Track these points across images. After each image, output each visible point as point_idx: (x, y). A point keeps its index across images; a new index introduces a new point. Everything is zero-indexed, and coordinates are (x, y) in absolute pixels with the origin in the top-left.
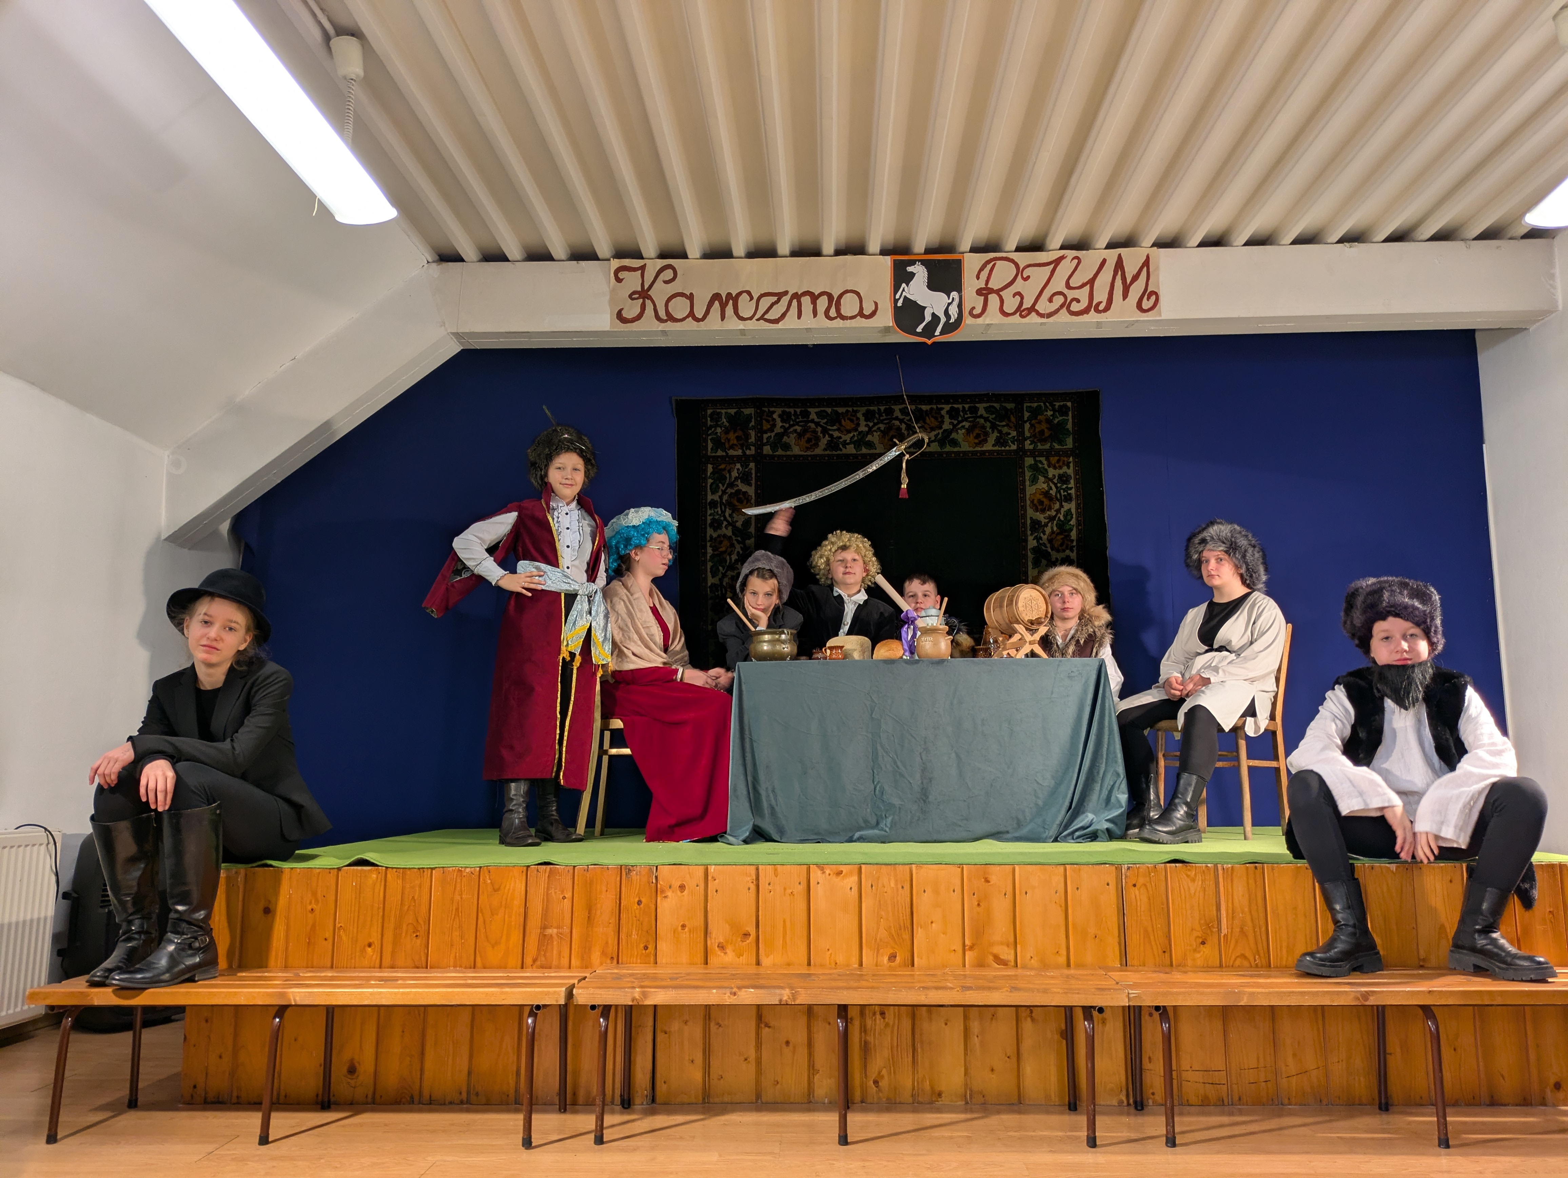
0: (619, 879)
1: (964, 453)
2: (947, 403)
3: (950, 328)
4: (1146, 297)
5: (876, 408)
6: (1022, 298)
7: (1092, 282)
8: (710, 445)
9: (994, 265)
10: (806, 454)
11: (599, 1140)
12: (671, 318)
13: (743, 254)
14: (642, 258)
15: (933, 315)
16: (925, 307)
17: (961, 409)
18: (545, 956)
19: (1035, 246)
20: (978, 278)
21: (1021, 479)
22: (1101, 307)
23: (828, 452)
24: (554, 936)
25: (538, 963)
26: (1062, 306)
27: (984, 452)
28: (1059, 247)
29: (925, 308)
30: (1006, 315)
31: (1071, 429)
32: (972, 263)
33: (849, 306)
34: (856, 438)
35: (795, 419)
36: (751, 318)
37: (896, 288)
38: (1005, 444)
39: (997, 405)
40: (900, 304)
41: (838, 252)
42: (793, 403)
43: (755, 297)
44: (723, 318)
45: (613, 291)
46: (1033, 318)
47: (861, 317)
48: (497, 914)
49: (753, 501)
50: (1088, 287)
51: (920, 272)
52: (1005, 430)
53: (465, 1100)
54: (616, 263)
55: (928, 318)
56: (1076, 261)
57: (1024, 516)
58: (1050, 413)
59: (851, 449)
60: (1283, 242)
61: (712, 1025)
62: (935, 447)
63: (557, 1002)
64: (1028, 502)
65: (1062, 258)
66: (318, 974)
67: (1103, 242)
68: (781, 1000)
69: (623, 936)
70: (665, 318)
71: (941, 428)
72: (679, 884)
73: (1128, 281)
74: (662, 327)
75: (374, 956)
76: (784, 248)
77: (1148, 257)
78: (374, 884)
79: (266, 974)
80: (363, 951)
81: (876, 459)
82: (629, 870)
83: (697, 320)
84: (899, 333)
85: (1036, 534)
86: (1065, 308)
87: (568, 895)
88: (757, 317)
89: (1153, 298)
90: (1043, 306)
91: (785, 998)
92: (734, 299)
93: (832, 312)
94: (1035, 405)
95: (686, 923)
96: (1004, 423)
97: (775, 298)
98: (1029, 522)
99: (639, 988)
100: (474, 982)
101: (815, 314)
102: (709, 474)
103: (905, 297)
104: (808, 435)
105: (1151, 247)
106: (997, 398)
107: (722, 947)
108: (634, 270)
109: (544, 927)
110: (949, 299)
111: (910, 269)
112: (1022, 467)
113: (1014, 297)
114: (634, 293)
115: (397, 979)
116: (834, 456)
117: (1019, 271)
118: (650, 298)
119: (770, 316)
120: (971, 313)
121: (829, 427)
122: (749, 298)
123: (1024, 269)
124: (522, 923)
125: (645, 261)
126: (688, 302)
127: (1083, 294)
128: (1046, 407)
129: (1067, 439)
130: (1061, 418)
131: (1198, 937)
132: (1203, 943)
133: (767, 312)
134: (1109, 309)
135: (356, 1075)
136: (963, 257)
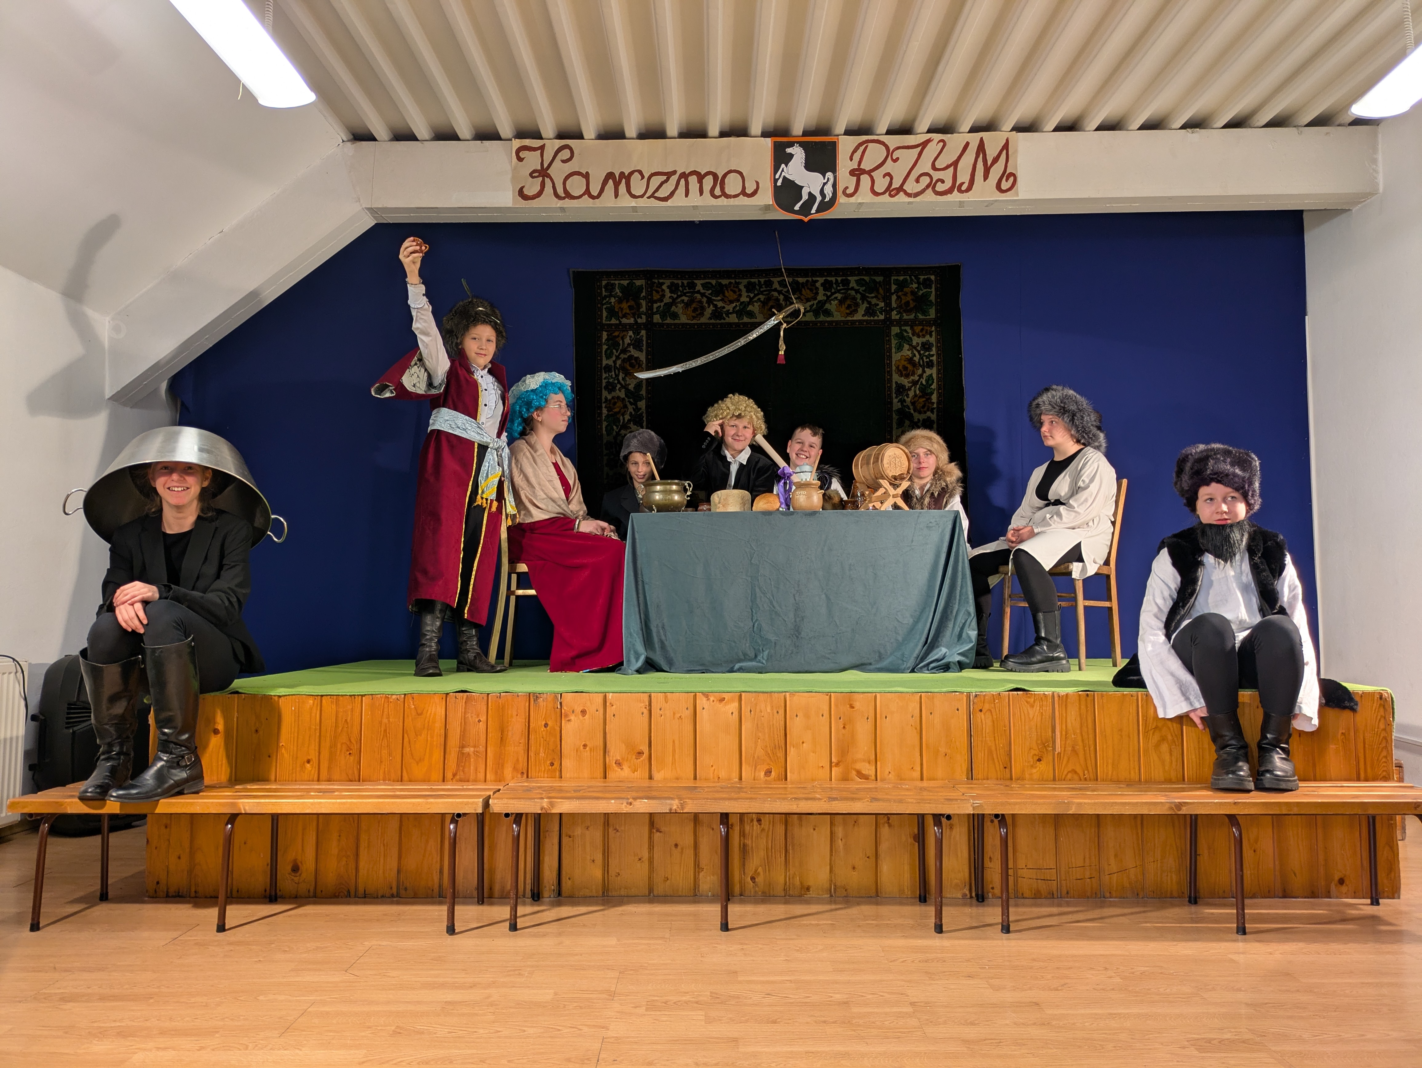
0: (527, 704)
1: (837, 322)
2: (821, 276)
3: (825, 206)
4: (1005, 178)
5: (756, 280)
6: (892, 178)
7: (955, 164)
8: (605, 314)
9: (866, 147)
10: (692, 322)
11: (514, 927)
12: (568, 195)
13: (634, 135)
14: (541, 138)
15: (810, 194)
17: (834, 282)
18: (463, 771)
19: (905, 129)
20: (851, 159)
21: (888, 346)
22: (964, 188)
23: (713, 321)
24: (471, 753)
25: (458, 777)
26: (928, 187)
27: (853, 322)
28: (926, 131)
29: (803, 187)
30: (876, 194)
31: (934, 301)
32: (846, 145)
33: (733, 185)
34: (738, 308)
35: (683, 290)
36: (642, 196)
37: (776, 168)
38: (873, 314)
39: (867, 278)
40: (779, 183)
41: (723, 134)
42: (681, 275)
43: (646, 176)
44: (616, 196)
45: (515, 170)
46: (901, 197)
47: (744, 196)
48: (421, 735)
49: (644, 366)
50: (952, 169)
51: (798, 153)
52: (874, 301)
53: (396, 895)
54: (517, 143)
55: (805, 197)
56: (942, 144)
57: (890, 381)
58: (915, 286)
59: (733, 319)
60: (1129, 130)
61: (613, 829)
62: (810, 317)
63: (475, 810)
64: (894, 368)
65: (929, 141)
66: (263, 787)
67: (966, 126)
68: (671, 809)
69: (532, 754)
70: (563, 195)
71: (816, 299)
72: (582, 708)
73: (989, 163)
74: (560, 204)
75: (313, 771)
76: (672, 130)
77: (1007, 140)
78: (311, 708)
80: (303, 767)
81: (756, 328)
82: (537, 696)
83: (593, 197)
84: (778, 210)
85: (901, 397)
86: (930, 188)
87: (483, 718)
88: (648, 195)
89: (1012, 179)
90: (911, 186)
91: (675, 807)
92: (627, 178)
93: (718, 191)
94: (901, 278)
95: (587, 743)
96: (873, 295)
97: (665, 177)
98: (894, 386)
99: (547, 798)
100: (402, 793)
101: (701, 192)
102: (604, 341)
103: (784, 176)
104: (694, 305)
105: (1011, 131)
106: (868, 271)
107: (619, 764)
108: (534, 149)
109: (462, 747)
110: (824, 179)
111: (789, 150)
112: (889, 335)
113: (884, 177)
114: (534, 171)
115: (333, 791)
116: (717, 324)
117: (889, 153)
118: (549, 176)
119: (660, 194)
120: (844, 192)
121: (714, 298)
122: (640, 177)
123: (893, 151)
124: (443, 743)
125: (544, 141)
126: (584, 179)
127: (947, 175)
128: (912, 280)
129: (930, 310)
130: (925, 290)
131: (1035, 754)
132: (1039, 760)
133: (657, 190)
134: (971, 190)
135: (299, 873)
136: (838, 139)
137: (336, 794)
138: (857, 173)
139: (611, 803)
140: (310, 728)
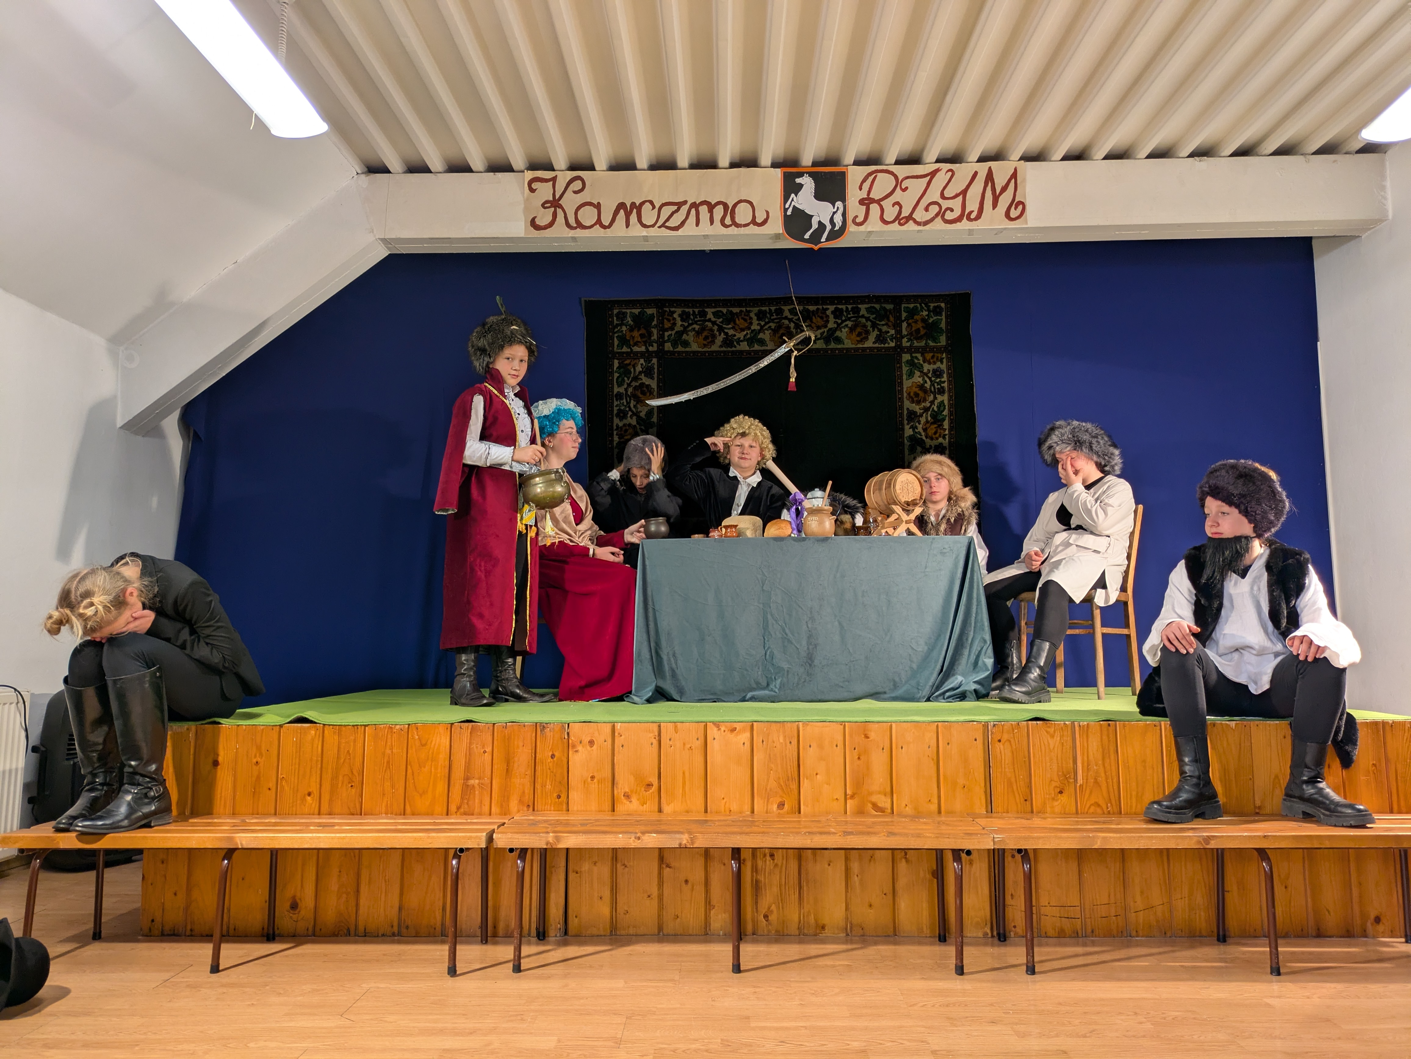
0: (534, 735)
1: (847, 349)
2: (832, 304)
3: (835, 234)
4: (1014, 206)
5: (767, 309)
6: (901, 207)
7: (964, 193)
8: (616, 342)
9: (876, 177)
10: (704, 350)
11: (517, 969)
12: (580, 225)
13: (645, 166)
14: (554, 170)
15: (820, 222)
16: (813, 216)
17: (844, 309)
18: (467, 804)
19: (913, 159)
20: (861, 189)
21: (899, 373)
22: (973, 216)
23: (724, 349)
24: (476, 786)
25: (462, 810)
26: (937, 215)
27: (864, 349)
28: (934, 160)
30: (886, 223)
31: (944, 328)
32: (855, 175)
33: (743, 214)
34: (749, 336)
35: (694, 319)
36: (653, 226)
38: (884, 341)
39: (877, 306)
40: (789, 213)
41: (733, 165)
42: (693, 303)
43: (657, 206)
45: (527, 200)
46: (911, 226)
47: (754, 225)
48: (425, 767)
49: (655, 393)
50: (961, 198)
51: (808, 183)
52: (884, 329)
53: (396, 932)
54: (529, 175)
55: (815, 226)
56: (950, 173)
57: (902, 407)
58: (925, 313)
59: (744, 346)
60: (1139, 157)
61: (619, 865)
62: (821, 345)
63: (478, 845)
64: (905, 395)
65: (937, 170)
66: (263, 821)
67: (974, 156)
68: (681, 844)
69: (538, 786)
70: (575, 225)
71: (826, 327)
72: (589, 739)
73: (998, 192)
74: (572, 233)
75: (313, 805)
76: (683, 161)
77: (1016, 169)
78: (313, 740)
79: (216, 820)
80: (303, 799)
81: (767, 355)
82: (543, 726)
83: (604, 227)
84: (789, 239)
85: (912, 424)
86: (940, 217)
87: (489, 749)
88: (659, 224)
89: (1020, 207)
90: (920, 215)
91: (684, 842)
92: (639, 208)
93: (728, 221)
94: (912, 306)
95: (595, 774)
96: (883, 323)
97: (676, 207)
98: (905, 412)
99: (552, 833)
100: (404, 827)
101: (712, 222)
102: (615, 369)
103: (794, 206)
104: (705, 333)
105: (1019, 160)
106: (878, 299)
107: (628, 796)
108: (546, 181)
109: (467, 778)
110: (834, 208)
111: (798, 180)
112: (900, 362)
113: (893, 206)
114: (546, 202)
115: (336, 825)
116: (729, 352)
117: (898, 182)
118: (561, 207)
119: (670, 224)
120: (854, 221)
121: (724, 326)
122: (651, 207)
123: (902, 181)
124: (447, 774)
125: (556, 173)
126: (596, 210)
127: (956, 204)
128: (922, 308)
129: (941, 337)
130: (935, 318)
131: (1056, 787)
132: (1061, 792)
133: (667, 220)
134: (980, 218)
135: (298, 910)
136: (847, 169)
137: (338, 828)
138: (866, 202)
139: (619, 838)
140: (311, 760)
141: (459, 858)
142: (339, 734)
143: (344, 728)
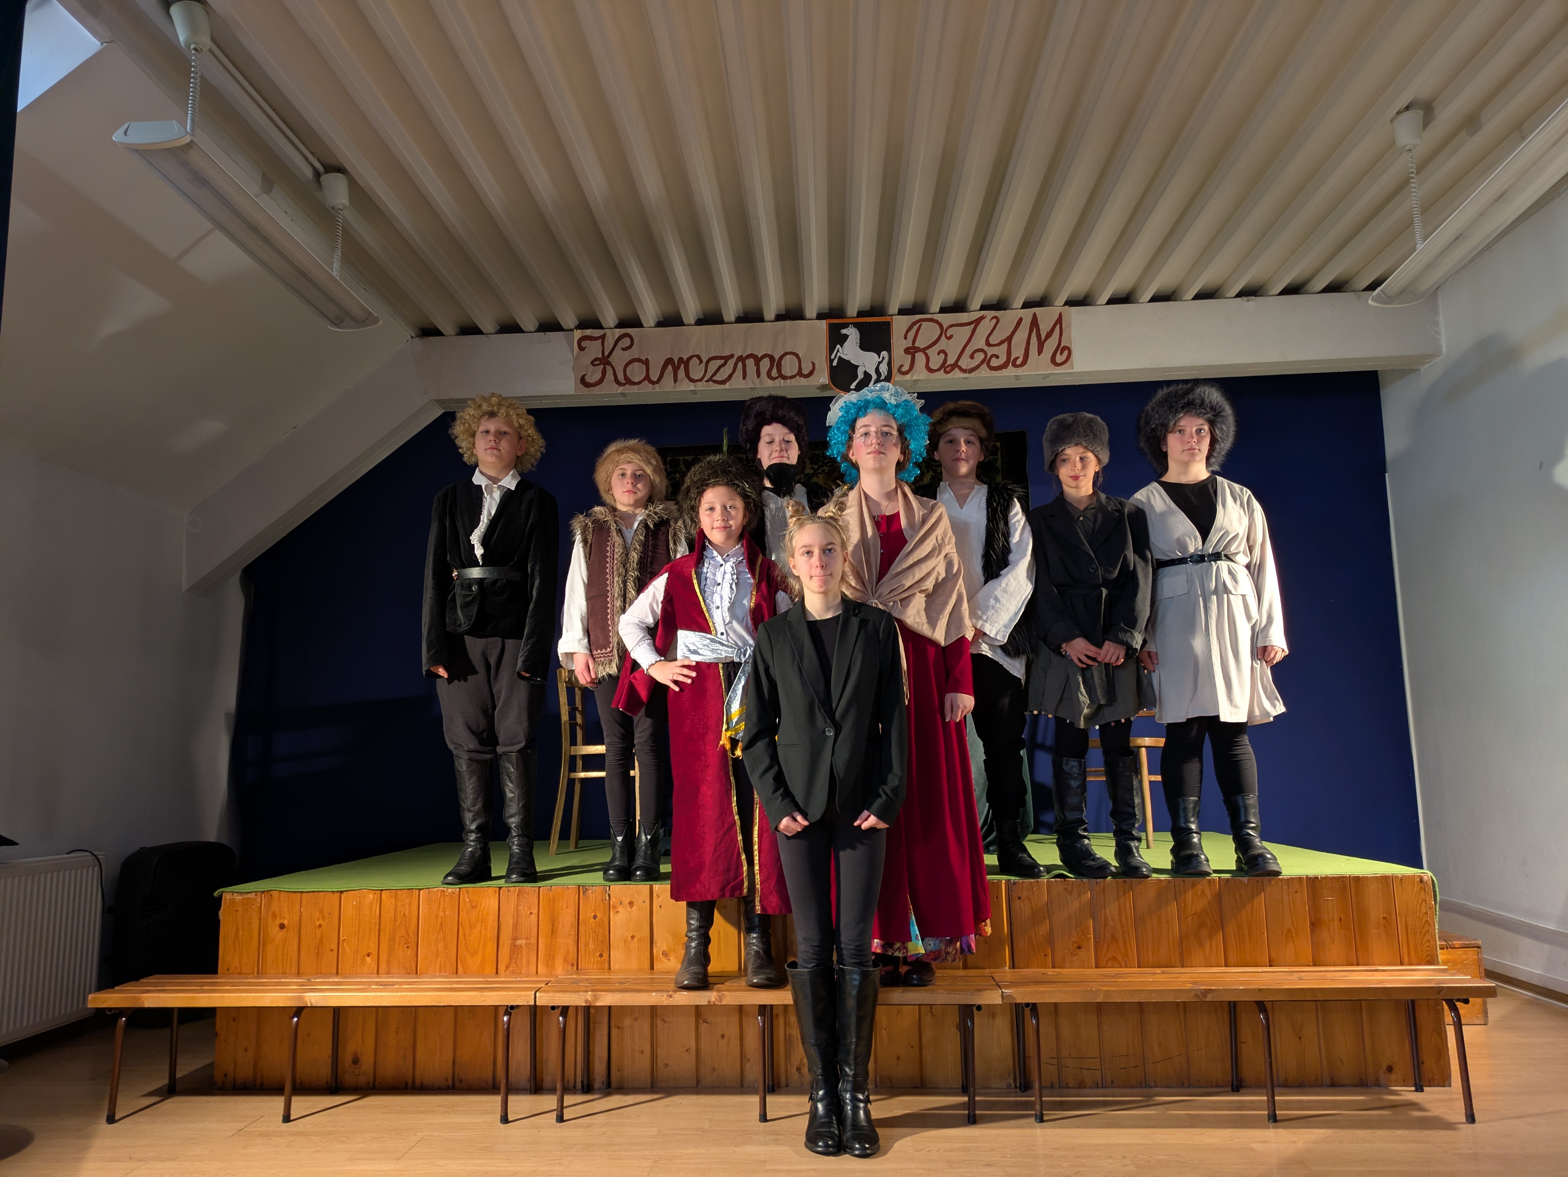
0: (577, 896)
4: (1059, 351)
6: (946, 355)
7: (1009, 339)
9: (920, 326)
11: (560, 1119)
13: (693, 322)
14: (602, 328)
15: (866, 373)
16: (859, 366)
18: (516, 963)
19: (958, 307)
20: (906, 338)
22: (1019, 362)
24: (524, 946)
25: (510, 969)
26: (982, 362)
28: (979, 308)
30: (932, 371)
31: (1001, 466)
32: (900, 324)
33: (789, 366)
36: (700, 380)
37: (831, 349)
40: (835, 364)
41: (779, 318)
43: (704, 361)
45: (577, 359)
46: (957, 374)
47: (800, 377)
48: (475, 928)
50: (1006, 345)
51: (853, 334)
53: (451, 1086)
54: (579, 333)
55: (861, 376)
56: (995, 320)
60: (1185, 298)
61: (658, 1021)
63: (528, 1002)
65: (982, 318)
66: (327, 980)
67: (1018, 302)
68: (709, 1002)
69: (581, 945)
70: (624, 382)
72: (629, 900)
73: (1043, 337)
74: (621, 389)
75: (373, 965)
76: (730, 315)
77: (1060, 315)
78: (371, 903)
79: (283, 980)
80: (363, 960)
82: (586, 889)
83: (653, 383)
84: (834, 389)
86: (985, 364)
87: (535, 911)
88: (705, 379)
89: (1066, 352)
90: (965, 363)
91: (713, 999)
92: (686, 363)
93: (774, 373)
95: (635, 934)
97: (723, 361)
99: (591, 991)
100: (459, 986)
101: (758, 374)
103: (840, 357)
105: (1063, 306)
107: (666, 955)
108: (596, 339)
109: (515, 939)
110: (879, 358)
111: (844, 331)
113: (938, 354)
114: (596, 359)
115: (394, 984)
117: (943, 331)
118: (610, 364)
119: (718, 378)
120: (899, 370)
122: (698, 361)
123: (947, 329)
124: (496, 935)
125: (606, 330)
126: (644, 366)
127: (1002, 350)
131: (1075, 942)
132: (1079, 947)
133: (715, 374)
134: (1026, 364)
135: (359, 1065)
136: (892, 319)
137: (396, 987)
138: (911, 351)
139: (652, 996)
140: (370, 922)
141: (510, 1014)
142: (396, 898)
143: (400, 892)
